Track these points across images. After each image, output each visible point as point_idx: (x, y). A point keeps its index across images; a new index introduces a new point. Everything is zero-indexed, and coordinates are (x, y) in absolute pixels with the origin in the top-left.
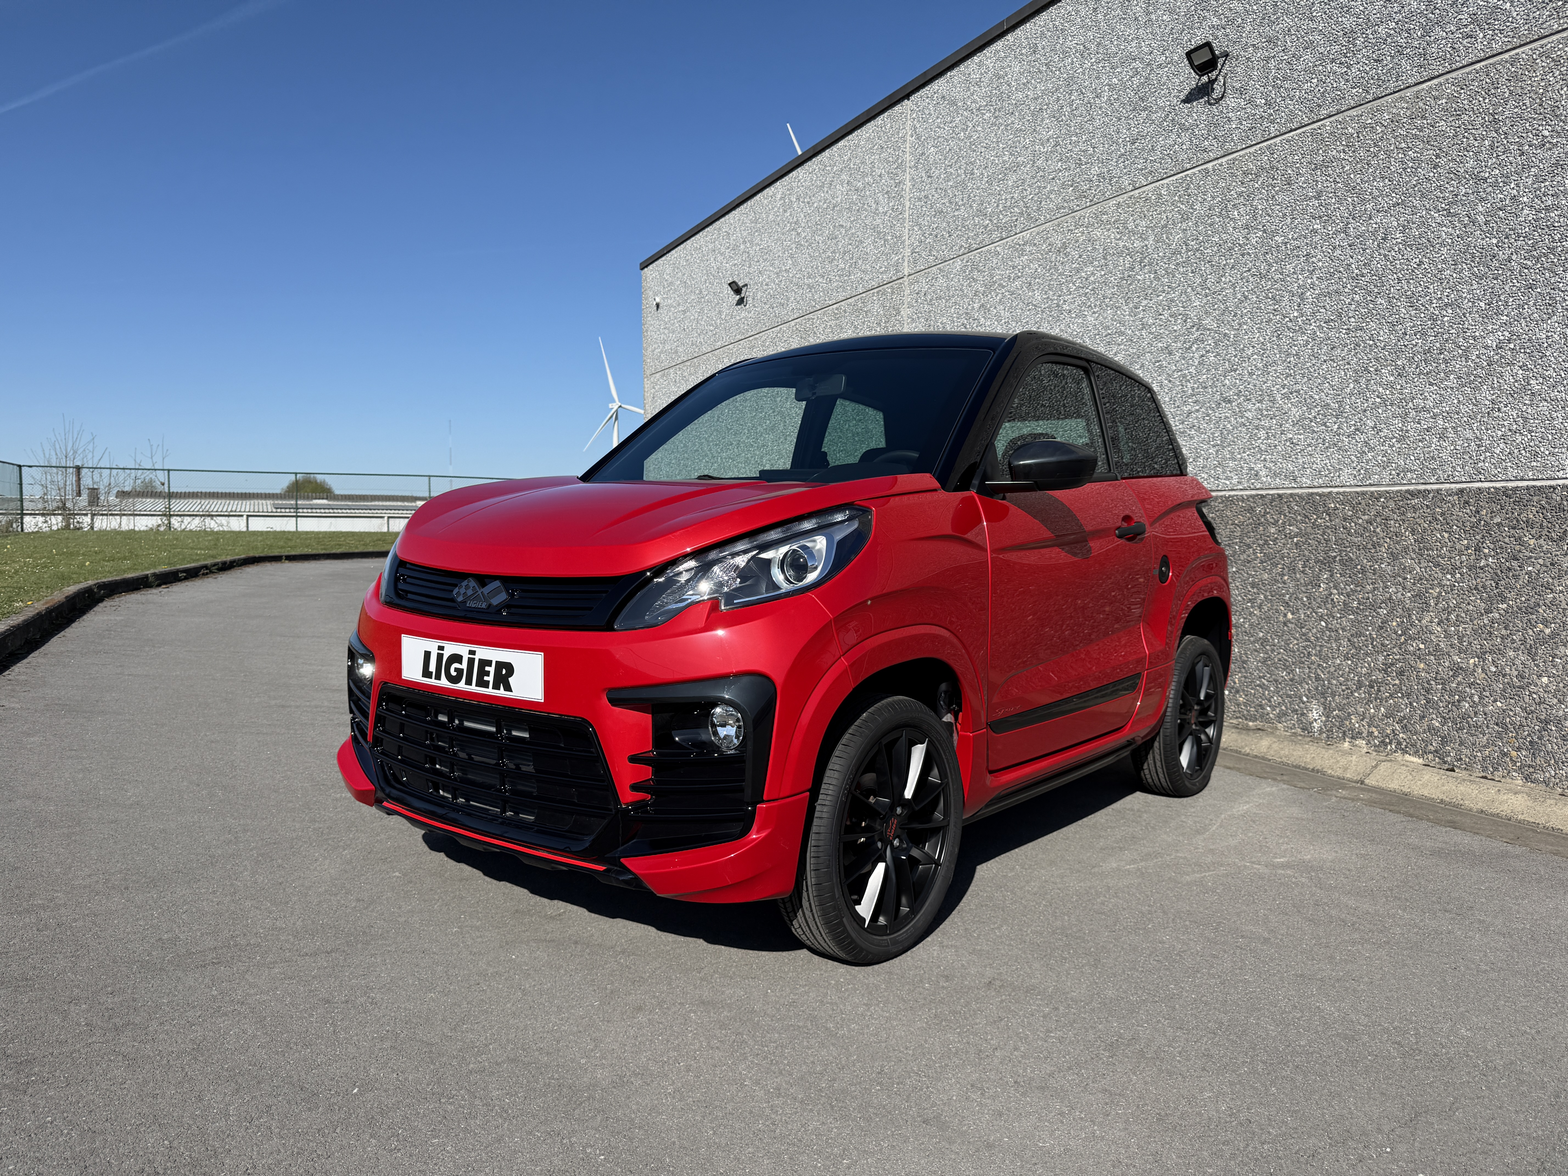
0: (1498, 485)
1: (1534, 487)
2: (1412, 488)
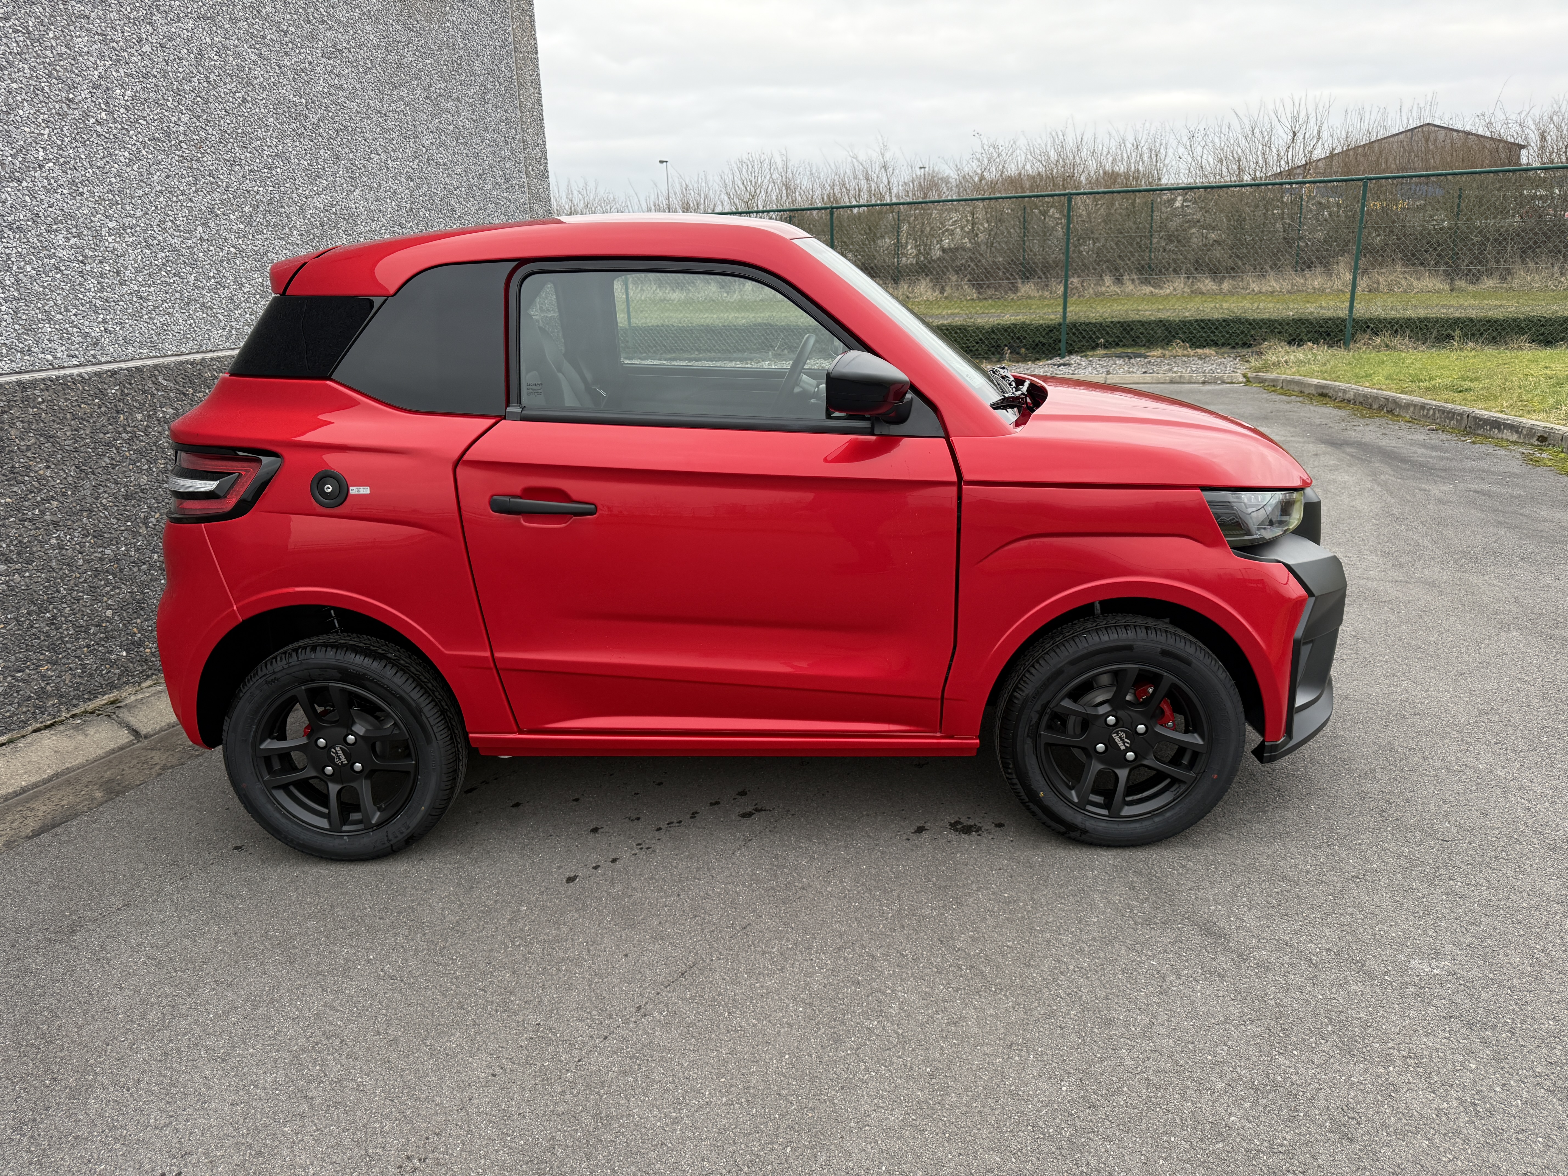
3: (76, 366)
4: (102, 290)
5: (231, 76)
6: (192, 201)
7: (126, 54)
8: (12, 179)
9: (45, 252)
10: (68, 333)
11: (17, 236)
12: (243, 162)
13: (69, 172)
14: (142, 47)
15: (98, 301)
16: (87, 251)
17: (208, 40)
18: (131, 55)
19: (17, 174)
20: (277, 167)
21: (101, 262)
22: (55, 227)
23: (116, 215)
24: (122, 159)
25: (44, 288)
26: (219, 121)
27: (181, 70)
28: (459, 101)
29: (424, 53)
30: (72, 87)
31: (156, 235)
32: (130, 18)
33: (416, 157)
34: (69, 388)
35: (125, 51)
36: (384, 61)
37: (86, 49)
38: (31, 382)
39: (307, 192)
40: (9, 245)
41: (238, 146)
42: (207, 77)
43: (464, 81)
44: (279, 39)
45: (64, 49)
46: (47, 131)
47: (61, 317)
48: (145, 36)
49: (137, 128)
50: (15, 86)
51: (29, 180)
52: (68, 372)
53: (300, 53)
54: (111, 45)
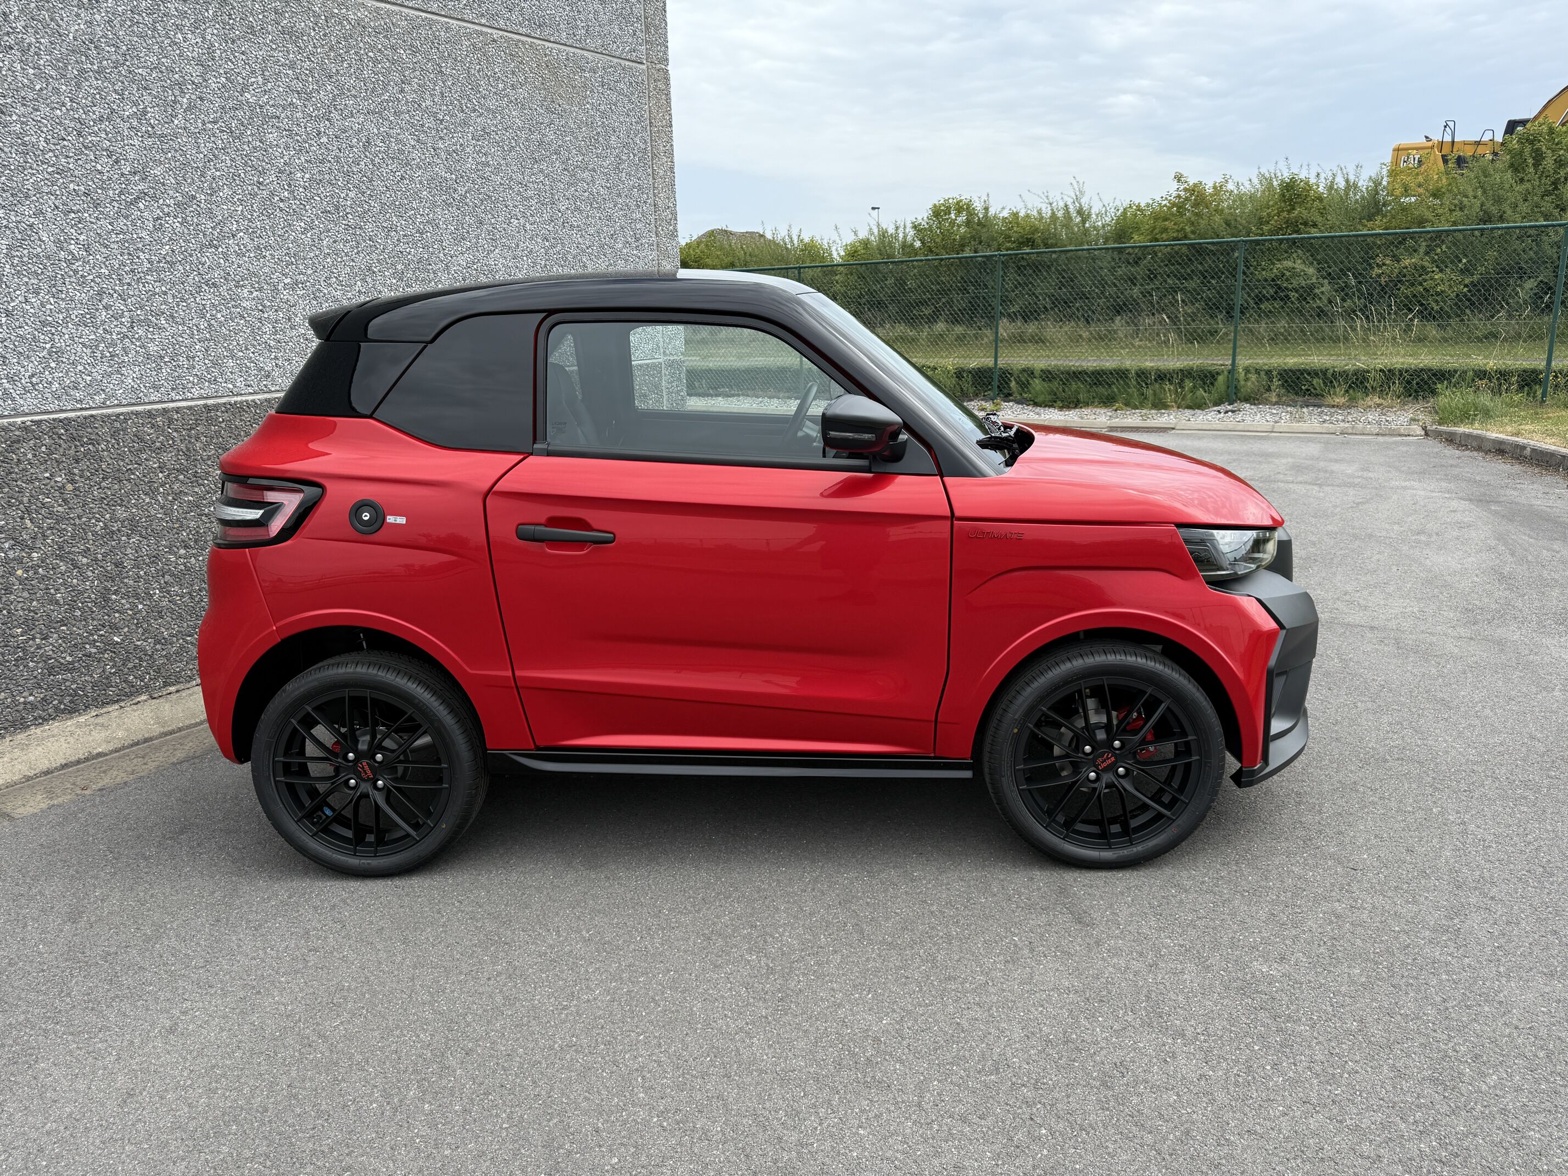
3: (250, 393)
4: (276, 333)
5: (393, 158)
6: (353, 261)
7: (307, 145)
8: (211, 245)
9: (233, 303)
10: (246, 367)
11: (212, 291)
12: (399, 228)
13: (256, 239)
14: (320, 139)
15: (272, 342)
16: (266, 302)
17: (375, 130)
18: (311, 145)
19: (215, 242)
20: (427, 232)
21: (276, 311)
22: (241, 283)
23: (291, 273)
24: (299, 228)
25: (230, 331)
26: (381, 196)
27: (351, 155)
28: (595, 171)
29: (564, 131)
30: (262, 173)
31: (322, 289)
32: (312, 116)
33: (552, 221)
34: (244, 410)
35: (306, 142)
36: (527, 140)
37: (275, 142)
38: (214, 405)
39: (452, 252)
40: (205, 298)
41: (395, 215)
42: (372, 160)
43: (601, 154)
44: (435, 127)
45: (258, 143)
46: (240, 208)
47: (242, 354)
48: (323, 130)
49: (312, 203)
50: (218, 173)
51: (224, 246)
52: (244, 398)
53: (453, 137)
54: (296, 138)
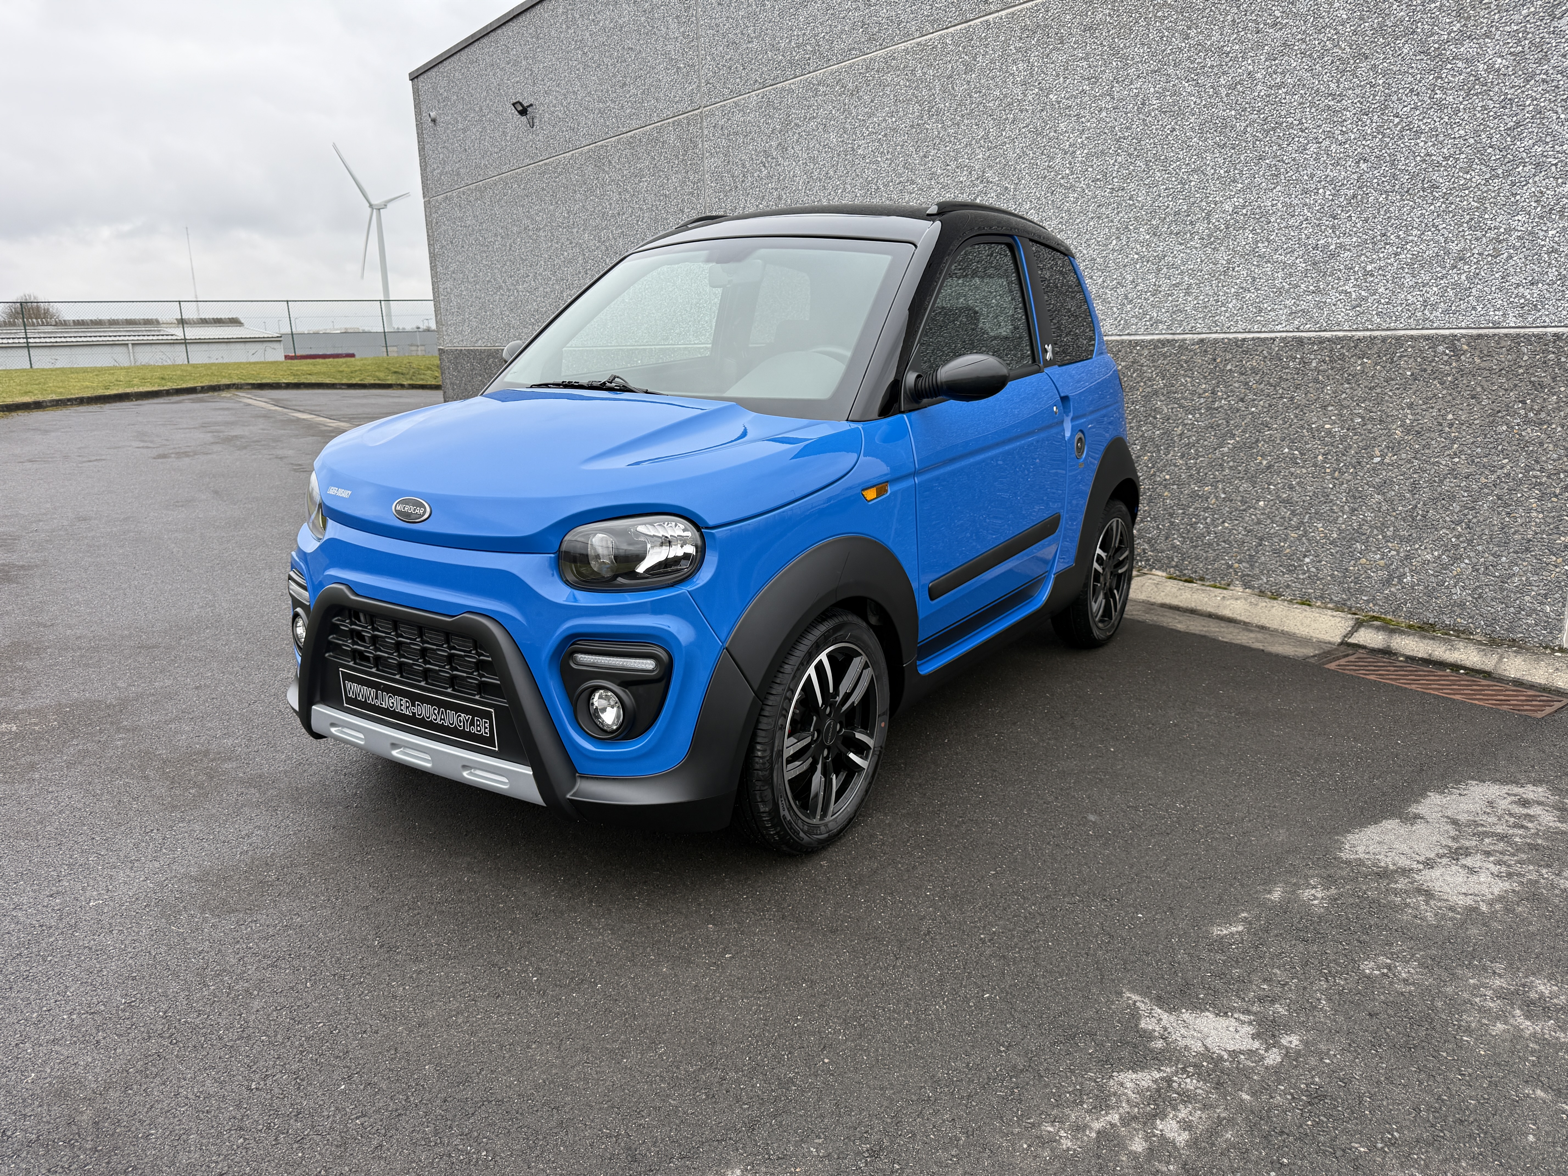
0: (1231, 336)
1: (1259, 338)
2: (1162, 337)
